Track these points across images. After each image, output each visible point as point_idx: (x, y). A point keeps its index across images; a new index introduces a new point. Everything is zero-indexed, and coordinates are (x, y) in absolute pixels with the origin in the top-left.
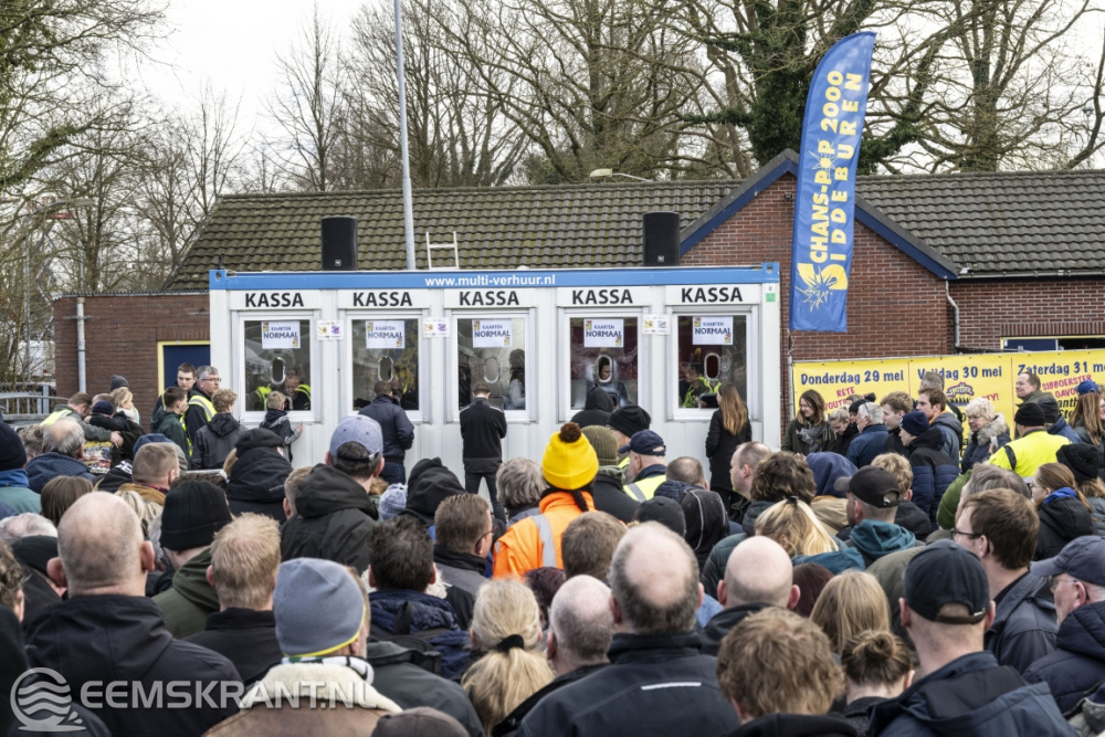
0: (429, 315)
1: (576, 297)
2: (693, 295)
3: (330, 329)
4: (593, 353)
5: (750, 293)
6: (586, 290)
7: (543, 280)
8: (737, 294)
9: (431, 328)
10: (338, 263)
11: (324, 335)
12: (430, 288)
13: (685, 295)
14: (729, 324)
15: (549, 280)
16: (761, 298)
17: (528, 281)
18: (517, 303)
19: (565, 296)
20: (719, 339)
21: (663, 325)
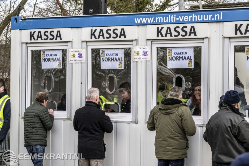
0: (137, 44)
3: (77, 55)
7: (213, 17)
9: (138, 54)
11: (74, 59)
12: (138, 25)
15: (218, 16)
17: (203, 17)
18: (195, 35)
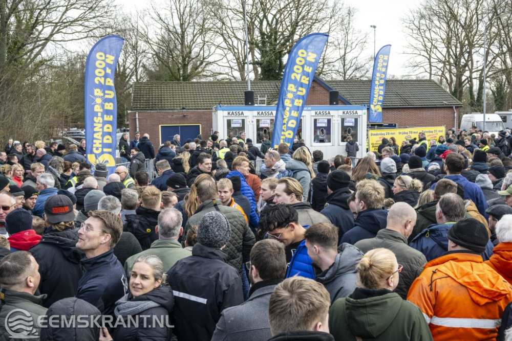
1: (316, 113)
2: (345, 113)
3: (251, 122)
4: (320, 128)
5: (360, 112)
6: (319, 111)
7: (307, 108)
8: (356, 113)
10: (250, 103)
11: (249, 123)
13: (344, 113)
14: (353, 120)
15: (310, 108)
16: (362, 113)
19: (313, 113)
20: (351, 124)
21: (338, 120)
